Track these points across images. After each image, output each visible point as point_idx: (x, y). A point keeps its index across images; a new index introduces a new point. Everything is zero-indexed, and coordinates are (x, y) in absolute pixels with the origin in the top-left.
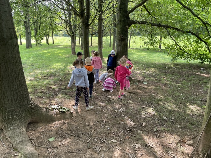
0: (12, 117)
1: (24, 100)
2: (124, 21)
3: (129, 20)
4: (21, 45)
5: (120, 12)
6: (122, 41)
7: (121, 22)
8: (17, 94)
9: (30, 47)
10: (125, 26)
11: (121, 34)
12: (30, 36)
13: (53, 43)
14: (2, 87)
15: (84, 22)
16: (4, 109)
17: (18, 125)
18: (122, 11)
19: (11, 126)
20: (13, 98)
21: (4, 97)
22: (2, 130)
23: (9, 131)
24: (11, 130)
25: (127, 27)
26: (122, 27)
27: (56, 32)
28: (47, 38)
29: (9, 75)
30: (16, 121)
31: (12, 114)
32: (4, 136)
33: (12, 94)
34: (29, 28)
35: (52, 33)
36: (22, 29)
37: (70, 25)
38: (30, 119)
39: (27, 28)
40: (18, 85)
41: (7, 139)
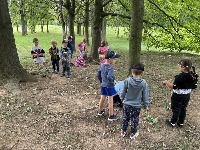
0: (9, 76)
1: (16, 66)
2: (98, 13)
3: (103, 12)
4: (18, 33)
5: (96, 6)
6: (96, 29)
7: (96, 14)
8: (12, 61)
9: (26, 35)
10: (99, 17)
11: (95, 24)
12: (26, 24)
13: (48, 32)
14: (2, 56)
15: (70, 13)
16: (3, 71)
17: (12, 81)
18: (97, 5)
19: (8, 81)
20: (9, 64)
21: (3, 63)
22: (2, 84)
23: (7, 84)
24: (8, 83)
25: (101, 18)
26: (96, 18)
27: (50, 21)
28: (42, 26)
29: (7, 48)
30: (11, 78)
31: (9, 74)
32: (3, 87)
33: (9, 61)
34: (25, 17)
35: (46, 22)
36: (19, 17)
37: (62, 15)
38: (21, 79)
39: (23, 16)
40: (12, 56)
41: (5, 89)
